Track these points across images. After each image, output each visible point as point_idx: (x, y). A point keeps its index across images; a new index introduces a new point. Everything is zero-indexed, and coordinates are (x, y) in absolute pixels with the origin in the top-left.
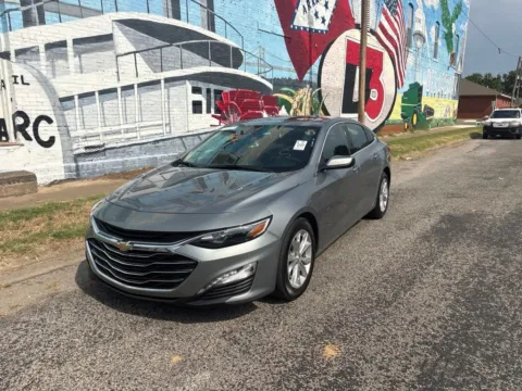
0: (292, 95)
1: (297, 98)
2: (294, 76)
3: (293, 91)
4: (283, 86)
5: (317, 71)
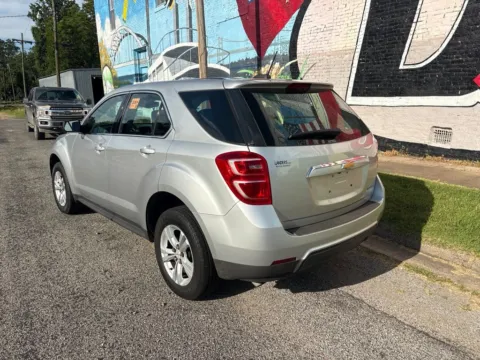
0: (250, 76)
2: (253, 54)
3: (251, 72)
4: (240, 68)
5: (288, 38)
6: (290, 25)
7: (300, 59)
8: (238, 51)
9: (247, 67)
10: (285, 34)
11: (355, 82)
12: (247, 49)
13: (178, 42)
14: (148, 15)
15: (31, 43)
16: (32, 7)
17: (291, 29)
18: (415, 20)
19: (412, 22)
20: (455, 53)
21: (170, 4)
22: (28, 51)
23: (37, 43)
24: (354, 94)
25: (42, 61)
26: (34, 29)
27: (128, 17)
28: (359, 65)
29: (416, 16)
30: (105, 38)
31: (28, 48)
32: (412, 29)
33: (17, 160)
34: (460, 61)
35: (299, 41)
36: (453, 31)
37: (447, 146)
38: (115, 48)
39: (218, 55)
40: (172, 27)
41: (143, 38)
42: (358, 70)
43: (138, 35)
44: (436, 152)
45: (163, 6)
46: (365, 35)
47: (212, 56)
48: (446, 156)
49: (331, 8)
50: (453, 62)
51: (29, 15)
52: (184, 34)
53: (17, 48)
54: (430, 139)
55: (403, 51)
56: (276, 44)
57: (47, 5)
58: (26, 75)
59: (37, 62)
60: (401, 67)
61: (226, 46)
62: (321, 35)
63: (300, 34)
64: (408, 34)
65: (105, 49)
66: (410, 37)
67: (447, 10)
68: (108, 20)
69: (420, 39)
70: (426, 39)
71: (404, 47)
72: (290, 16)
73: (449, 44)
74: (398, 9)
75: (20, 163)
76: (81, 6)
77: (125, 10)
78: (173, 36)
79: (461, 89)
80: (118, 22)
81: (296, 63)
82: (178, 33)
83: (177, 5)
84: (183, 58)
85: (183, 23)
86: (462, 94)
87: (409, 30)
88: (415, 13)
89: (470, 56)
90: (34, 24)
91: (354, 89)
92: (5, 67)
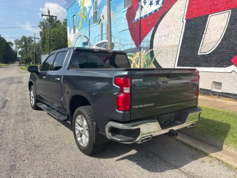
0: (132, 56)
1: (135, 58)
2: (134, 46)
3: (133, 54)
4: (128, 52)
5: (150, 39)
6: (150, 33)
7: (154, 49)
8: (127, 45)
9: (131, 52)
10: (148, 37)
11: (179, 60)
12: (131, 44)
13: (102, 40)
14: (89, 28)
15: (39, 39)
16: (41, 23)
17: (151, 35)
18: (205, 33)
19: (203, 33)
20: (222, 48)
21: (99, 23)
22: (37, 42)
23: (42, 39)
24: (178, 66)
25: (43, 47)
26: (41, 32)
27: (81, 28)
28: (180, 52)
29: (205, 31)
30: (71, 37)
31: (37, 41)
32: (203, 37)
33: (25, 91)
34: (224, 52)
35: (154, 41)
36: (222, 38)
37: (220, 91)
38: (74, 42)
39: (119, 46)
40: (100, 33)
41: (87, 38)
42: (180, 54)
43: (85, 36)
44: (214, 94)
45: (96, 24)
46: (183, 39)
47: (117, 47)
48: (219, 96)
49: (168, 27)
50: (221, 52)
51: (39, 26)
52: (105, 36)
53: (32, 41)
54: (212, 87)
55: (199, 47)
56: (144, 42)
57: (47, 22)
58: (35, 53)
59: (41, 47)
60: (199, 54)
61: (122, 42)
62: (164, 38)
63: (155, 37)
64: (201, 39)
65: (70, 42)
66: (202, 40)
67: (218, 29)
68: (72, 30)
69: (207, 41)
70: (209, 41)
71: (200, 45)
72: (150, 29)
73: (220, 44)
74: (197, 28)
75: (26, 92)
76: (62, 23)
77: (80, 25)
78: (100, 37)
79: (226, 64)
80: (77, 30)
81: (153, 51)
82: (102, 36)
83: (102, 24)
84: (103, 47)
85: (105, 31)
86: (226, 67)
87: (202, 37)
88: (204, 30)
89: (229, 49)
90: (41, 30)
91: (178, 63)
92: (27, 49)
